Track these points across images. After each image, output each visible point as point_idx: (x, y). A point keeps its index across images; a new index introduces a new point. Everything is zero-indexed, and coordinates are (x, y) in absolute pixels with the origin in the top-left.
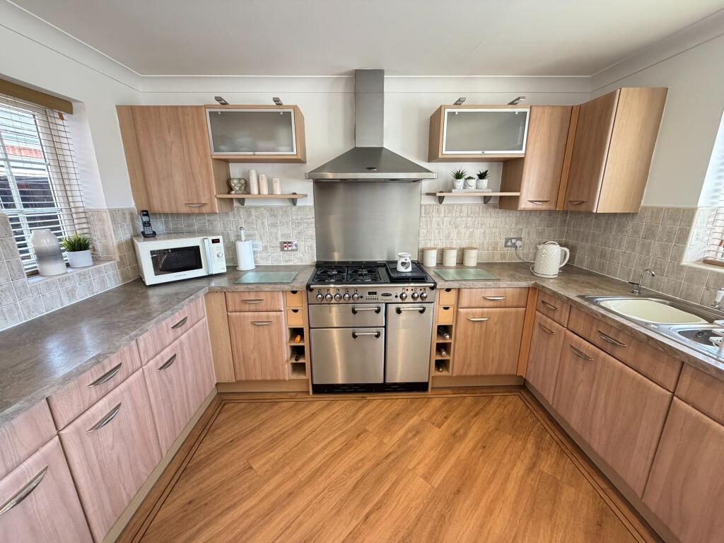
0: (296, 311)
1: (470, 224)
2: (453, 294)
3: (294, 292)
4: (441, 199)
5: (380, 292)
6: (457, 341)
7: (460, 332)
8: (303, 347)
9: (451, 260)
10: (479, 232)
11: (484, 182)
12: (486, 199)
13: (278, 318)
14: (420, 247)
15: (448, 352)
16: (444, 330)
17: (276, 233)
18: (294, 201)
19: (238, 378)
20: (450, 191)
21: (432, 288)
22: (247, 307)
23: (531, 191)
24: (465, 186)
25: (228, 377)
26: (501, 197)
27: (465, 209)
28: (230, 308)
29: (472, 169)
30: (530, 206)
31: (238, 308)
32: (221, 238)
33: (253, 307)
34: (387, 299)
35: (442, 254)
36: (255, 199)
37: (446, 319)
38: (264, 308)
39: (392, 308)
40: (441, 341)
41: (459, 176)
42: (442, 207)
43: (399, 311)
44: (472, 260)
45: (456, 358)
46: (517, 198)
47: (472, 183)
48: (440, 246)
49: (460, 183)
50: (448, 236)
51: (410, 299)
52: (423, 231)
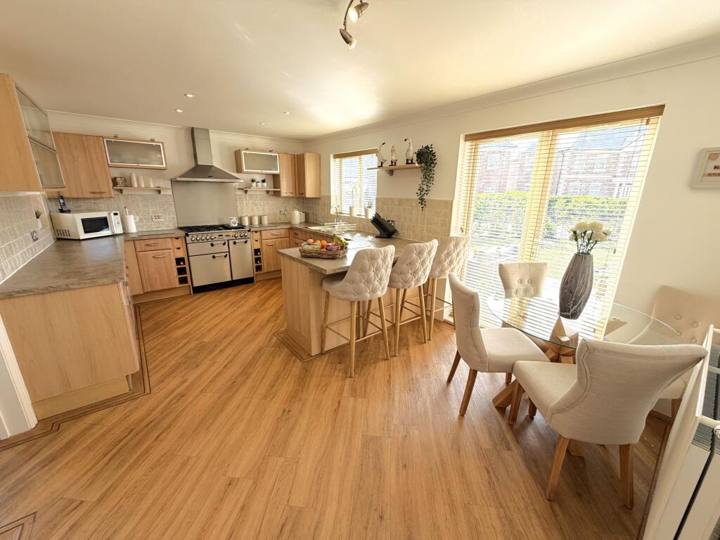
0: (179, 248)
1: (262, 203)
2: (258, 233)
3: (177, 238)
4: (246, 192)
5: (224, 235)
6: (264, 256)
7: (264, 251)
8: (185, 268)
9: (256, 222)
10: (267, 208)
11: (265, 184)
12: (268, 192)
13: (169, 253)
14: (239, 216)
15: (261, 262)
16: (257, 251)
17: (148, 211)
18: (159, 192)
19: (146, 291)
20: (250, 188)
21: (249, 231)
22: (149, 248)
23: (286, 188)
24: (257, 186)
25: (139, 291)
26: (274, 191)
27: (258, 196)
28: (138, 250)
29: (259, 178)
30: (285, 195)
31: (143, 250)
32: (118, 212)
33: (153, 248)
34: (228, 238)
35: (251, 219)
36: (136, 189)
37: (257, 246)
38: (160, 248)
39: (231, 242)
40: (257, 257)
41: (253, 181)
42: (247, 196)
43: (235, 243)
44: (265, 222)
45: (264, 264)
46: (280, 191)
47: (260, 184)
48: (249, 215)
49: (254, 184)
50: (252, 210)
51: (239, 237)
52: (239, 208)
